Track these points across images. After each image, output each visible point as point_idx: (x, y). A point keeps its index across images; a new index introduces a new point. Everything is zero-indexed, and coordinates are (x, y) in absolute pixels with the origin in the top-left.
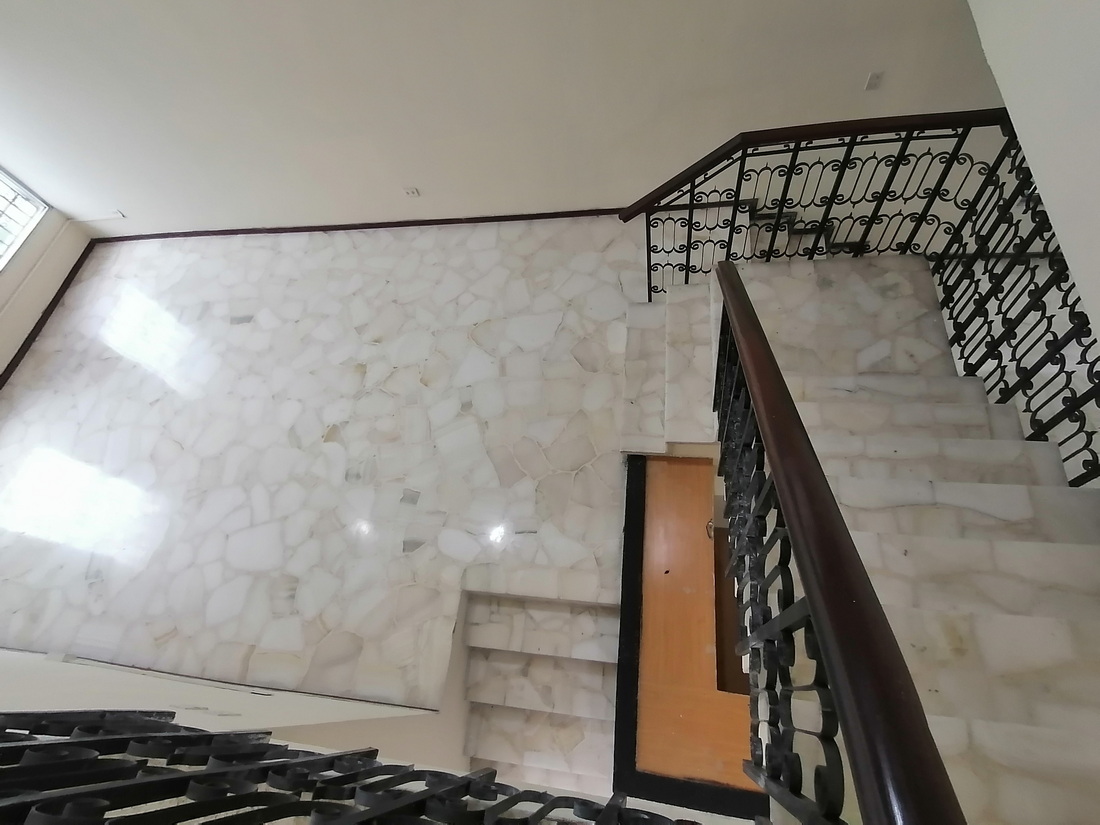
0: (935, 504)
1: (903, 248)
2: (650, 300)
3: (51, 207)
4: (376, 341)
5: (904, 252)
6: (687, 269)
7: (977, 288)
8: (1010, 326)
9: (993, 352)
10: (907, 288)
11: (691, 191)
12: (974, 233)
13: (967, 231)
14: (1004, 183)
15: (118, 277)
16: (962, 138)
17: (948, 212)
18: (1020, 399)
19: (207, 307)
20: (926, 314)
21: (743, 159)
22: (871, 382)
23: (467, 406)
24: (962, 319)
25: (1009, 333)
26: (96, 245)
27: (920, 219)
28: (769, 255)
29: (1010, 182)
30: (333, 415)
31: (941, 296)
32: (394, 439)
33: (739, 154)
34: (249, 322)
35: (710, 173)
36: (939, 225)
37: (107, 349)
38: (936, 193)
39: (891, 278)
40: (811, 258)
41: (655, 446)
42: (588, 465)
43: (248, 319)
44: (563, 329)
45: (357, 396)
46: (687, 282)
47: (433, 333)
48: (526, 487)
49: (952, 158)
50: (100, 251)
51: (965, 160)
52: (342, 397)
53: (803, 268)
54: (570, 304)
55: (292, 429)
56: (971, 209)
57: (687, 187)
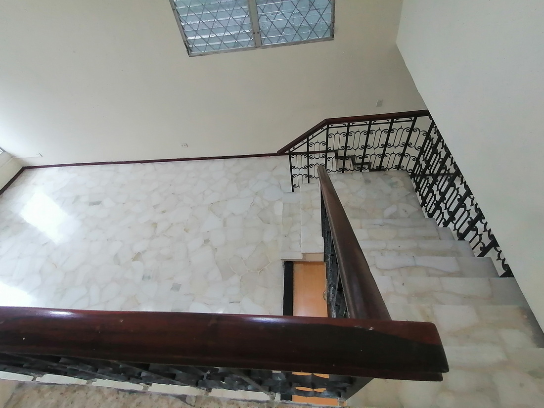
0: (416, 266)
1: (398, 167)
2: (293, 191)
3: (4, 151)
4: (163, 212)
5: (398, 169)
6: (308, 176)
7: (428, 182)
8: (443, 195)
9: (438, 207)
10: (401, 184)
11: (307, 142)
12: (424, 159)
13: (421, 159)
14: (433, 138)
15: (35, 184)
16: (414, 122)
17: (413, 152)
18: (451, 225)
19: (77, 198)
20: (409, 194)
21: (327, 129)
22: (390, 221)
23: (207, 241)
24: (424, 195)
25: (443, 198)
26: (25, 169)
27: (403, 155)
28: (343, 170)
29: (435, 137)
30: (138, 248)
31: (415, 187)
32: (170, 258)
33: (326, 127)
34: (99, 204)
35: (315, 134)
36: (410, 157)
37: (22, 219)
38: (407, 144)
39: (394, 180)
40: (361, 171)
41: (297, 256)
42: (266, 267)
43: (98, 203)
44: (253, 205)
45: (152, 238)
46: (309, 182)
47: (191, 208)
48: (235, 279)
49: (412, 130)
50: (26, 172)
51: (417, 130)
52: (144, 239)
53: (358, 175)
54: (257, 194)
55: (116, 255)
56: (422, 150)
57: (305, 140)
